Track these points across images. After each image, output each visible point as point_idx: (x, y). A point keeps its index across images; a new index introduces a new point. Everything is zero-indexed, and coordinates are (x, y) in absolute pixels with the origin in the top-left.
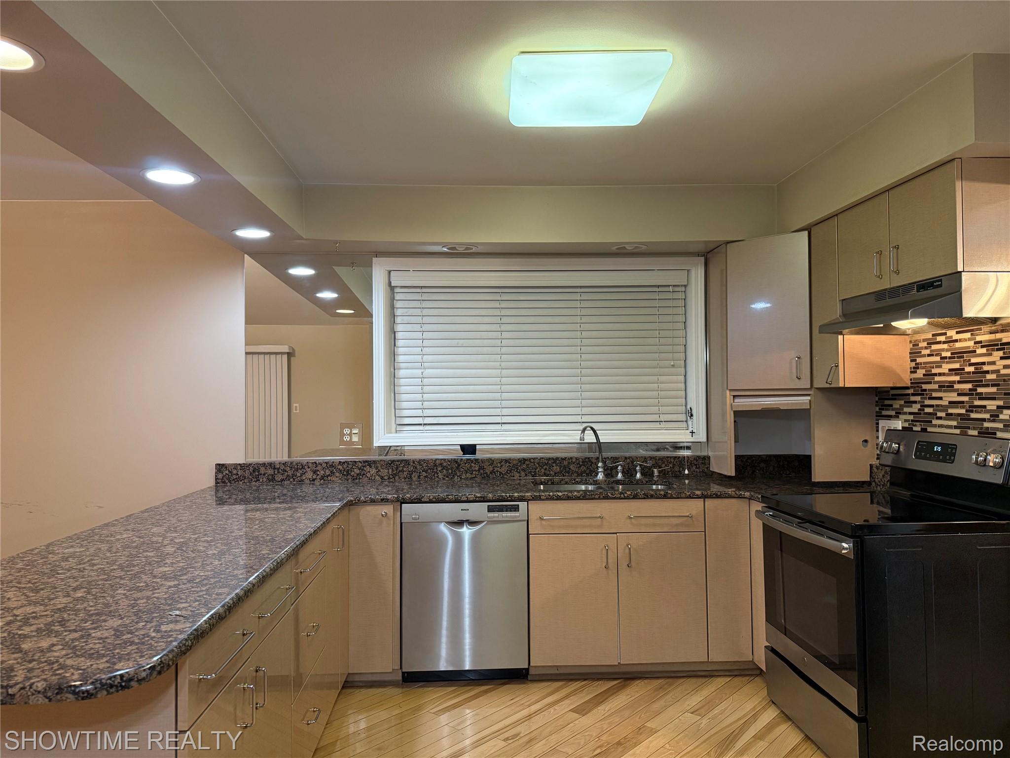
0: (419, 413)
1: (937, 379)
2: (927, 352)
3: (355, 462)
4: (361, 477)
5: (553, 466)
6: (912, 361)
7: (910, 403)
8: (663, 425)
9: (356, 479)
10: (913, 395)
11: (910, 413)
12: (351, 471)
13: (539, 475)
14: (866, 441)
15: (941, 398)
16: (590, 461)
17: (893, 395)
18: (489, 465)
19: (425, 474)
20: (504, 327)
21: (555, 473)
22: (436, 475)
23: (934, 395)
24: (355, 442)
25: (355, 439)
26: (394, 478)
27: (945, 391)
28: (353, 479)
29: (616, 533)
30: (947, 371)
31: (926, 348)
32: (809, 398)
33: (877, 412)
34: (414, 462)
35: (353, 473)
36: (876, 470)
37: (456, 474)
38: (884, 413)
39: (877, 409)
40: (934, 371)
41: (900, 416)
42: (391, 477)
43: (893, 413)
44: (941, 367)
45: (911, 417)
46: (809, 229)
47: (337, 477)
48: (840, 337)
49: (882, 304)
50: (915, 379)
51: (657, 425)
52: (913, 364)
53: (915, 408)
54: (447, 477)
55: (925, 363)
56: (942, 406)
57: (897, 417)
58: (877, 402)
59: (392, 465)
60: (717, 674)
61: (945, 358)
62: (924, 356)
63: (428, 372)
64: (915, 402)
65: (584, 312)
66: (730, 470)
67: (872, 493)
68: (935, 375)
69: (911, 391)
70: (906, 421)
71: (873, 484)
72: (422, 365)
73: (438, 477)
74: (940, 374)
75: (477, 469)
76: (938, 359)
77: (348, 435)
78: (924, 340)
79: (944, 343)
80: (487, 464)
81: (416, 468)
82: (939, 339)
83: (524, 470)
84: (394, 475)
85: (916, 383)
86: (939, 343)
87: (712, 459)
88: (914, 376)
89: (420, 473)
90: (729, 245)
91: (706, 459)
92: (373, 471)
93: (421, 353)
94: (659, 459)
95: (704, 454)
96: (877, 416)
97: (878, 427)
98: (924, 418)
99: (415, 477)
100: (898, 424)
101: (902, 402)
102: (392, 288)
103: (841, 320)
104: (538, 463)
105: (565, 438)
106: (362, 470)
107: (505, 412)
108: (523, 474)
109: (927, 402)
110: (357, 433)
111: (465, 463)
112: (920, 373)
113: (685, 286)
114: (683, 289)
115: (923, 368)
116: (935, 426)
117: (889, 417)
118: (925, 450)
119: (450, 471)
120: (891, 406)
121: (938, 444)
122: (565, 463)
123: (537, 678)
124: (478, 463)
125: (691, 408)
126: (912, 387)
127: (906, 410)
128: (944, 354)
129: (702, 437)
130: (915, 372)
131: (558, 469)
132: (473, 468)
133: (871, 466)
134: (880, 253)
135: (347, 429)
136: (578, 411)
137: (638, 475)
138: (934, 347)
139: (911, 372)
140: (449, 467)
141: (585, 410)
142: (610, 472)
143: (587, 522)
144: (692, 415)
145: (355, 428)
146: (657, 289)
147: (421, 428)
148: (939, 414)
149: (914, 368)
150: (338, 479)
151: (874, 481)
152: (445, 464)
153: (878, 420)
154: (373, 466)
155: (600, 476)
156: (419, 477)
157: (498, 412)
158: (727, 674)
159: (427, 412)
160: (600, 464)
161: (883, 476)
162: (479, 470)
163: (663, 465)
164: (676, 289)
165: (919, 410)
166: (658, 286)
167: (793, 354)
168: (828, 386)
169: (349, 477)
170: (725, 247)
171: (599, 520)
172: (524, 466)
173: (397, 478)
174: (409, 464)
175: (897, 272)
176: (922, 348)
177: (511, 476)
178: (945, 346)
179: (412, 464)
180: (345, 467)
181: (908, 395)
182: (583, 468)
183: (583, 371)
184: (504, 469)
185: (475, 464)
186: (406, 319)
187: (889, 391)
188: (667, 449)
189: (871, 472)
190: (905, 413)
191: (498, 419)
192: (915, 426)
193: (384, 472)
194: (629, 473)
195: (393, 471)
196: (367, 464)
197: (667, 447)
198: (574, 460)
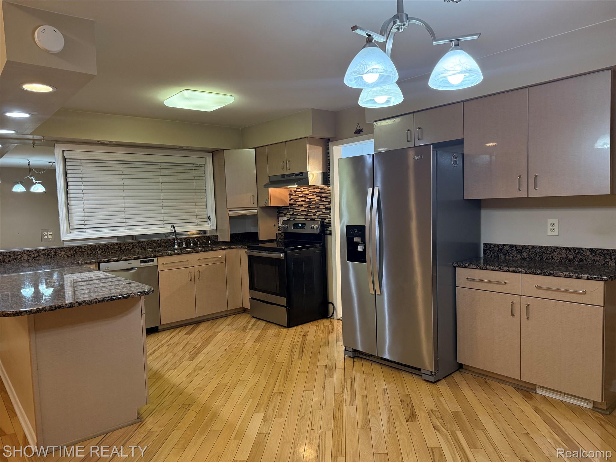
0: (83, 222)
1: (298, 203)
2: (295, 194)
3: (52, 249)
4: (56, 256)
5: (153, 244)
6: (289, 197)
7: (289, 211)
8: (198, 223)
9: (53, 257)
10: (290, 208)
11: (289, 215)
12: (50, 254)
13: (147, 249)
14: (274, 225)
15: (299, 209)
16: (170, 241)
17: (283, 209)
18: (123, 246)
19: (91, 252)
20: (125, 180)
21: (155, 247)
22: (96, 253)
23: (297, 208)
24: (50, 239)
25: (50, 237)
26: (74, 255)
27: (300, 207)
28: (52, 258)
29: (194, 266)
30: (301, 201)
31: (294, 193)
32: (257, 210)
33: (278, 215)
34: (84, 247)
35: (51, 255)
36: (278, 235)
37: (107, 251)
38: (280, 215)
39: (278, 214)
40: (297, 201)
41: (286, 216)
42: (73, 255)
43: (284, 215)
44: (299, 199)
45: (290, 216)
46: (255, 149)
47: (42, 257)
48: (269, 189)
49: (283, 179)
50: (290, 203)
51: (196, 223)
52: (290, 198)
53: (291, 213)
54: (102, 253)
55: (294, 198)
56: (299, 212)
57: (285, 216)
58: (278, 211)
59: (73, 249)
60: (230, 315)
61: (300, 196)
62: (293, 196)
63: (86, 202)
64: (291, 211)
65: (162, 174)
66: (228, 239)
67: (277, 242)
68: (297, 202)
69: (289, 207)
70: (288, 217)
71: (277, 240)
72: (83, 199)
73: (97, 253)
74: (299, 202)
75: (117, 248)
76: (298, 197)
77: (46, 235)
78: (293, 190)
79: (300, 191)
80: (122, 245)
81: (86, 249)
82: (298, 190)
83: (140, 247)
84: (74, 254)
85: (291, 205)
86: (298, 191)
87: (219, 236)
88: (290, 202)
89: (88, 252)
90: (224, 151)
91: (217, 236)
92: (63, 253)
93: (82, 192)
94: (199, 238)
95: (215, 234)
96: (278, 216)
97: (278, 220)
98: (294, 216)
99: (85, 254)
100: (285, 219)
101: (287, 211)
102: (65, 159)
103: (270, 184)
104: (146, 243)
105: (159, 231)
106: (56, 253)
107: (127, 220)
108: (140, 249)
109: (295, 211)
110: (51, 234)
111: (111, 246)
112: (292, 201)
113: (204, 165)
114: (203, 166)
115: (293, 200)
116: (297, 218)
117: (282, 216)
118: (296, 226)
119: (104, 250)
120: (283, 212)
121: (300, 224)
122: (159, 242)
123: (163, 330)
124: (118, 245)
125: (209, 216)
126: (290, 206)
127: (288, 213)
128: (300, 195)
129: (214, 227)
130: (291, 201)
131: (156, 245)
132: (115, 248)
133: (277, 233)
134: (283, 162)
135: (45, 233)
136: (162, 219)
137: (192, 245)
138: (297, 193)
139: (289, 201)
140: (103, 248)
141: (165, 218)
142: (180, 244)
143: (182, 263)
144: (210, 219)
145: (50, 231)
146: (193, 165)
147: (84, 230)
148: (299, 214)
149: (290, 200)
150: (43, 258)
151: (278, 239)
152: (101, 247)
153: (278, 217)
154: (62, 250)
155: (176, 246)
156: (88, 254)
157: (123, 221)
158: (233, 314)
159: (87, 222)
160: (176, 241)
161: (281, 237)
162: (118, 249)
163: (200, 240)
164: (201, 166)
165: (292, 213)
166: (194, 164)
167: (251, 194)
168: (265, 206)
169: (49, 257)
170: (223, 151)
171: (187, 262)
172: (140, 245)
173: (76, 255)
174: (82, 248)
175: (289, 169)
176: (293, 193)
177: (134, 250)
178: (300, 193)
179: (83, 248)
180: (46, 252)
181: (289, 208)
182: (167, 244)
183: (163, 201)
184: (130, 247)
185: (116, 245)
186: (73, 175)
187: (282, 208)
188: (201, 233)
189: (277, 236)
190: (288, 215)
191: (124, 224)
192: (291, 219)
193: (69, 253)
194: (188, 244)
195: (73, 252)
196: (58, 249)
197: (201, 232)
198: (163, 241)
